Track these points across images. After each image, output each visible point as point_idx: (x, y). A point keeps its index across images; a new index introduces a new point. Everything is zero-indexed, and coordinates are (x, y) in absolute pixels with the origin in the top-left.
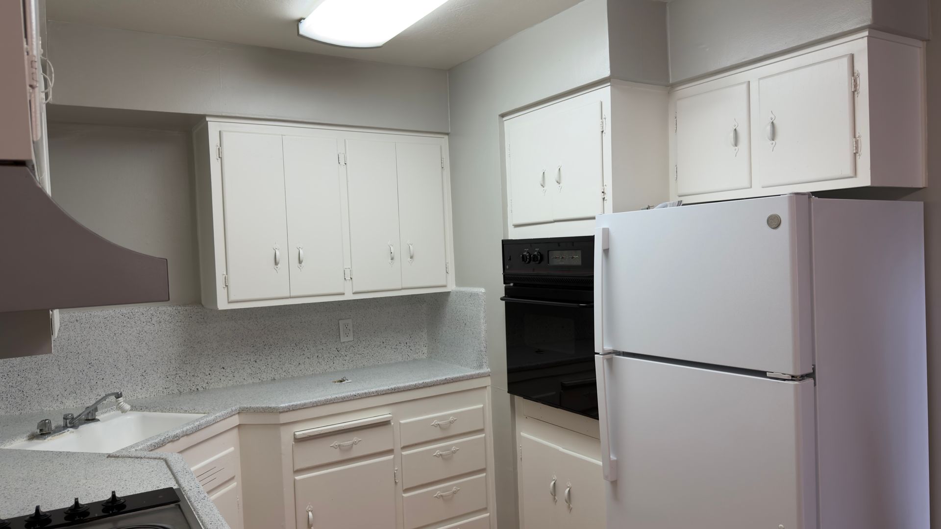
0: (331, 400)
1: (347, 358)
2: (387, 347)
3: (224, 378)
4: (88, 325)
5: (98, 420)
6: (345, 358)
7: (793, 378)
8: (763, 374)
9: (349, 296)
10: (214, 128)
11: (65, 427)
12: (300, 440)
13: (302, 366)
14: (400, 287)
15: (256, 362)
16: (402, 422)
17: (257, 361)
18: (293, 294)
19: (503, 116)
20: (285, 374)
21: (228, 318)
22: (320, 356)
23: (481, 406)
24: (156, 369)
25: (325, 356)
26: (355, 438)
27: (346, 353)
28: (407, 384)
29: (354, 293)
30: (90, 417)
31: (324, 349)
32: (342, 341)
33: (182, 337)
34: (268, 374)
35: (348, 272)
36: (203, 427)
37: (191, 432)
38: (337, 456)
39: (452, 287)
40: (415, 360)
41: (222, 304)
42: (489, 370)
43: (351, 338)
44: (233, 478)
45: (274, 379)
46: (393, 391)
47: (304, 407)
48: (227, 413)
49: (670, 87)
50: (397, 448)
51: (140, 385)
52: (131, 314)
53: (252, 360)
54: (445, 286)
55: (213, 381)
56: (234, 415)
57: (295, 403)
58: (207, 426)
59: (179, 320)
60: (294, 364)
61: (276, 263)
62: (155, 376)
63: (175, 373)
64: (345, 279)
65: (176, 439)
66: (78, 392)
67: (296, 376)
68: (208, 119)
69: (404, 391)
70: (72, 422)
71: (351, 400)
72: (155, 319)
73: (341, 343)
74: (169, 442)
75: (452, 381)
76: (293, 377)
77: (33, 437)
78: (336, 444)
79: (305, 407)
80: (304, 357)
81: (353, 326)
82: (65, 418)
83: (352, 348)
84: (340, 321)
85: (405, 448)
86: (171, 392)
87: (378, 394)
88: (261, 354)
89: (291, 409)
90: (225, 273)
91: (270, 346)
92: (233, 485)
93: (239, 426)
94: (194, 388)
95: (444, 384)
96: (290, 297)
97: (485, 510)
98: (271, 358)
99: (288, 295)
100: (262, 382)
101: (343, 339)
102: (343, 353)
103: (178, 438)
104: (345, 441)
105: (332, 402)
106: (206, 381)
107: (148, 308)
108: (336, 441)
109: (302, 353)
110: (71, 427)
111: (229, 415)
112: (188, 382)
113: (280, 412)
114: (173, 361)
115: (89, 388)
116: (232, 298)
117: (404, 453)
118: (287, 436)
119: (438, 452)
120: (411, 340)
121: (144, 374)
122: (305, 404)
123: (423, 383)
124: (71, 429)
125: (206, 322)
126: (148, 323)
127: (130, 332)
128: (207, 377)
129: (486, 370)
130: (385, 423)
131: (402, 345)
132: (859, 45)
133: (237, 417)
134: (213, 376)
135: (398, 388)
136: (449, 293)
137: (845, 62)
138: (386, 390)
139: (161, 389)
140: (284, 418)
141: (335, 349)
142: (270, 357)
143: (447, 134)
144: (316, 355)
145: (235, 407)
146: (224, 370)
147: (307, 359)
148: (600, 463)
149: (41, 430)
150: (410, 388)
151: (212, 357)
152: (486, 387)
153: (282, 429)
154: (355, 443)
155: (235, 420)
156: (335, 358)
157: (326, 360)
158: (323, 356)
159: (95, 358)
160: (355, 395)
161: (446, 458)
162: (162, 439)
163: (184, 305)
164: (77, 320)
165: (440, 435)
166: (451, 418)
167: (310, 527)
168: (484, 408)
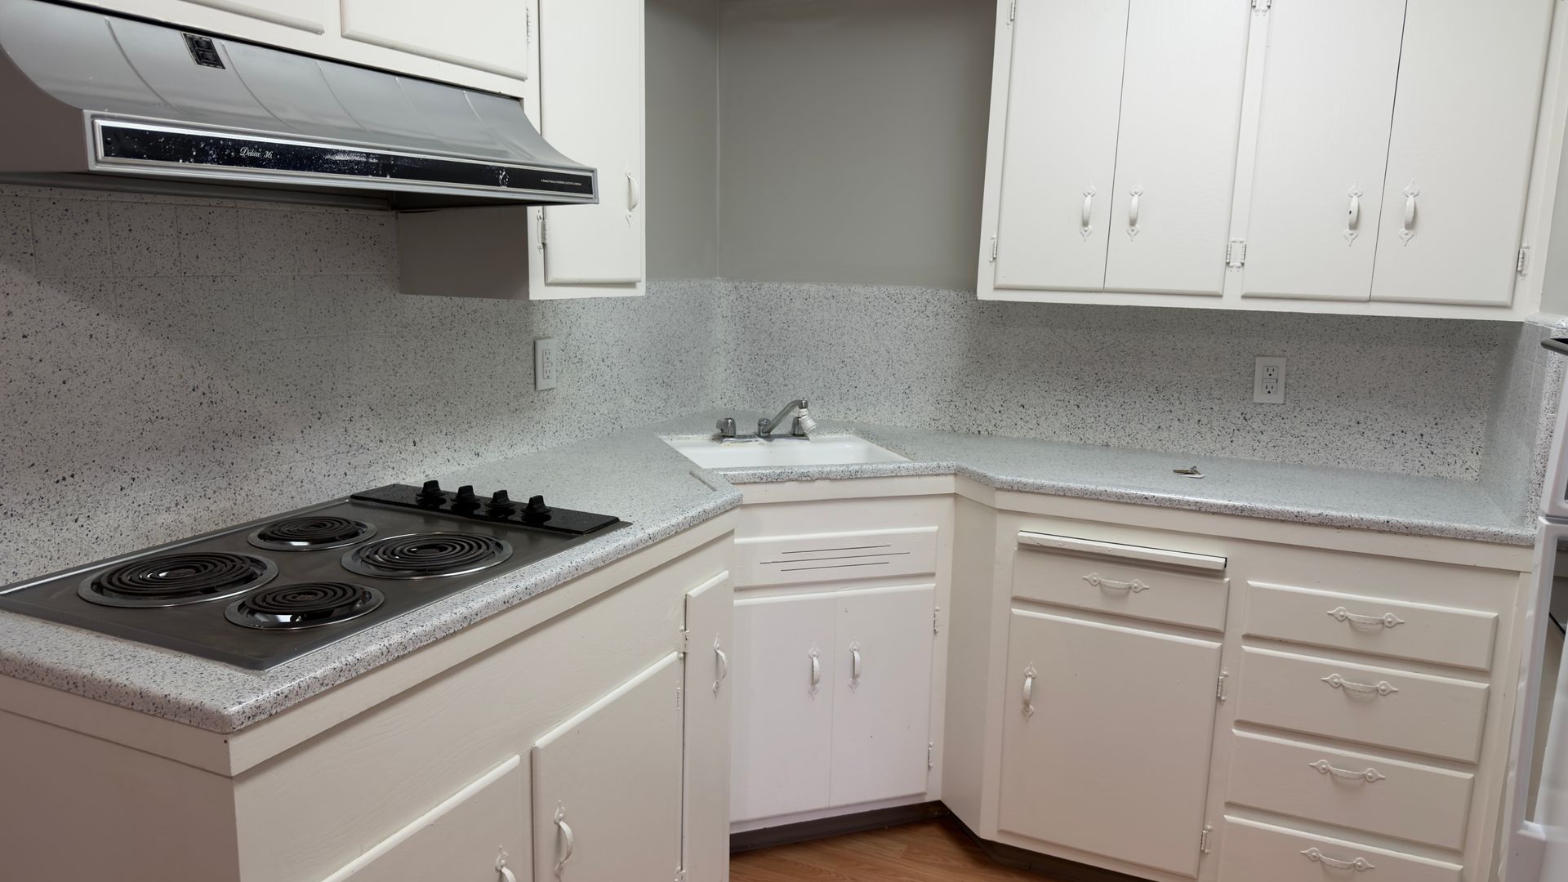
1: (1264, 438)
3: (1021, 423)
4: (845, 306)
6: (1260, 437)
9: (1232, 302)
11: (756, 435)
12: (1031, 549)
13: (1164, 434)
14: (1365, 295)
15: (1078, 407)
16: (1250, 582)
17: (1081, 405)
18: (1109, 285)
22: (1204, 420)
23: (1488, 614)
24: (923, 388)
25: (1215, 423)
26: (1137, 579)
27: (1263, 427)
29: (1245, 297)
30: (797, 431)
31: (1216, 409)
32: (1256, 399)
33: (966, 343)
35: (1237, 250)
37: (839, 477)
38: (1096, 604)
41: (985, 290)
43: (1278, 398)
44: (932, 575)
47: (1038, 491)
52: (899, 295)
53: (1072, 402)
55: (1004, 424)
60: (1149, 426)
61: (1085, 222)
63: (949, 398)
64: (1228, 264)
67: (1150, 448)
69: (1264, 519)
71: (1135, 504)
72: (930, 308)
73: (1255, 404)
78: (1095, 578)
79: (1040, 491)
80: (1171, 417)
81: (1285, 374)
82: (759, 424)
83: (1278, 420)
84: (1257, 359)
85: (1249, 638)
87: (1199, 509)
88: (1090, 396)
89: (1015, 488)
90: (995, 236)
91: (1107, 384)
92: (930, 585)
93: (955, 495)
94: (974, 429)
95: (1380, 532)
96: (1105, 291)
97: (1454, 851)
98: (1106, 406)
99: (1100, 286)
101: (1259, 397)
102: (1255, 426)
104: (1116, 579)
105: (1096, 497)
106: (993, 422)
108: (1096, 573)
109: (1167, 409)
110: (763, 438)
111: (930, 473)
112: (966, 417)
113: (998, 489)
114: (949, 380)
116: (1001, 282)
117: (1247, 648)
118: (1007, 533)
119: (1334, 677)
122: (1042, 487)
126: (921, 315)
127: (895, 324)
128: (995, 416)
130: (1208, 573)
133: (951, 479)
134: (1004, 416)
140: (1004, 500)
141: (1238, 414)
142: (1104, 404)
144: (1197, 417)
145: (953, 463)
146: (1023, 410)
147: (1176, 422)
149: (723, 430)
151: (1008, 384)
152: (1517, 573)
154: (1129, 590)
155: (948, 484)
156: (1236, 431)
158: (1210, 422)
161: (1357, 697)
162: (778, 472)
164: (833, 296)
165: (1349, 642)
166: (1387, 616)
167: (1027, 704)
168: (1497, 621)
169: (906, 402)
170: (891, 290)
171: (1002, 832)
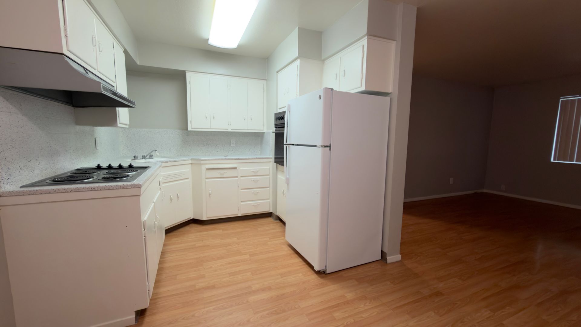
3: (194, 153)
4: (154, 133)
5: (153, 159)
7: (322, 146)
8: (315, 146)
9: (230, 130)
10: (188, 75)
11: (143, 159)
12: (208, 169)
13: (218, 152)
14: (247, 129)
16: (241, 169)
19: (278, 72)
20: (213, 154)
24: (174, 148)
26: (225, 171)
29: (231, 129)
30: (151, 157)
31: (226, 148)
33: (182, 139)
34: (208, 153)
35: (229, 122)
38: (219, 176)
39: (265, 131)
40: (255, 155)
41: (190, 129)
43: (234, 145)
44: (189, 178)
45: (209, 155)
47: (209, 160)
49: (324, 61)
50: (239, 176)
52: (166, 131)
53: (203, 149)
54: (263, 130)
57: (206, 158)
58: (179, 161)
59: (181, 134)
60: (216, 151)
61: (206, 118)
63: (179, 150)
64: (228, 124)
68: (186, 72)
69: (242, 159)
70: (144, 157)
73: (231, 146)
75: (258, 158)
77: (133, 160)
81: (235, 142)
82: (143, 156)
83: (235, 148)
84: (231, 140)
85: (241, 177)
86: (178, 155)
87: (233, 159)
89: (205, 160)
90: (190, 119)
91: (208, 145)
92: (188, 180)
93: (191, 164)
94: (185, 155)
95: (255, 159)
97: (268, 199)
98: (209, 149)
99: (210, 128)
102: (232, 150)
104: (222, 171)
107: (171, 130)
108: (219, 171)
109: (218, 148)
112: (183, 153)
113: (202, 160)
114: (179, 146)
116: (192, 127)
117: (242, 178)
118: (204, 167)
119: (253, 180)
120: (254, 148)
121: (170, 149)
123: (248, 158)
125: (189, 136)
126: (172, 134)
127: (166, 136)
128: (189, 152)
129: (271, 156)
130: (235, 168)
131: (251, 149)
132: (364, 42)
133: (190, 161)
134: (191, 152)
135: (240, 158)
136: (264, 133)
137: (361, 48)
138: (236, 158)
139: (175, 154)
140: (202, 162)
141: (229, 148)
143: (266, 80)
144: (223, 149)
146: (194, 151)
147: (220, 150)
148: (284, 178)
149: (135, 158)
150: (244, 159)
151: (191, 146)
152: (270, 161)
153: (202, 166)
154: (224, 173)
155: (190, 162)
156: (229, 151)
157: (226, 151)
160: (225, 158)
161: (255, 181)
163: (183, 130)
164: (151, 131)
165: (254, 174)
166: (258, 170)
167: (210, 195)
168: (269, 168)
171: (207, 218)
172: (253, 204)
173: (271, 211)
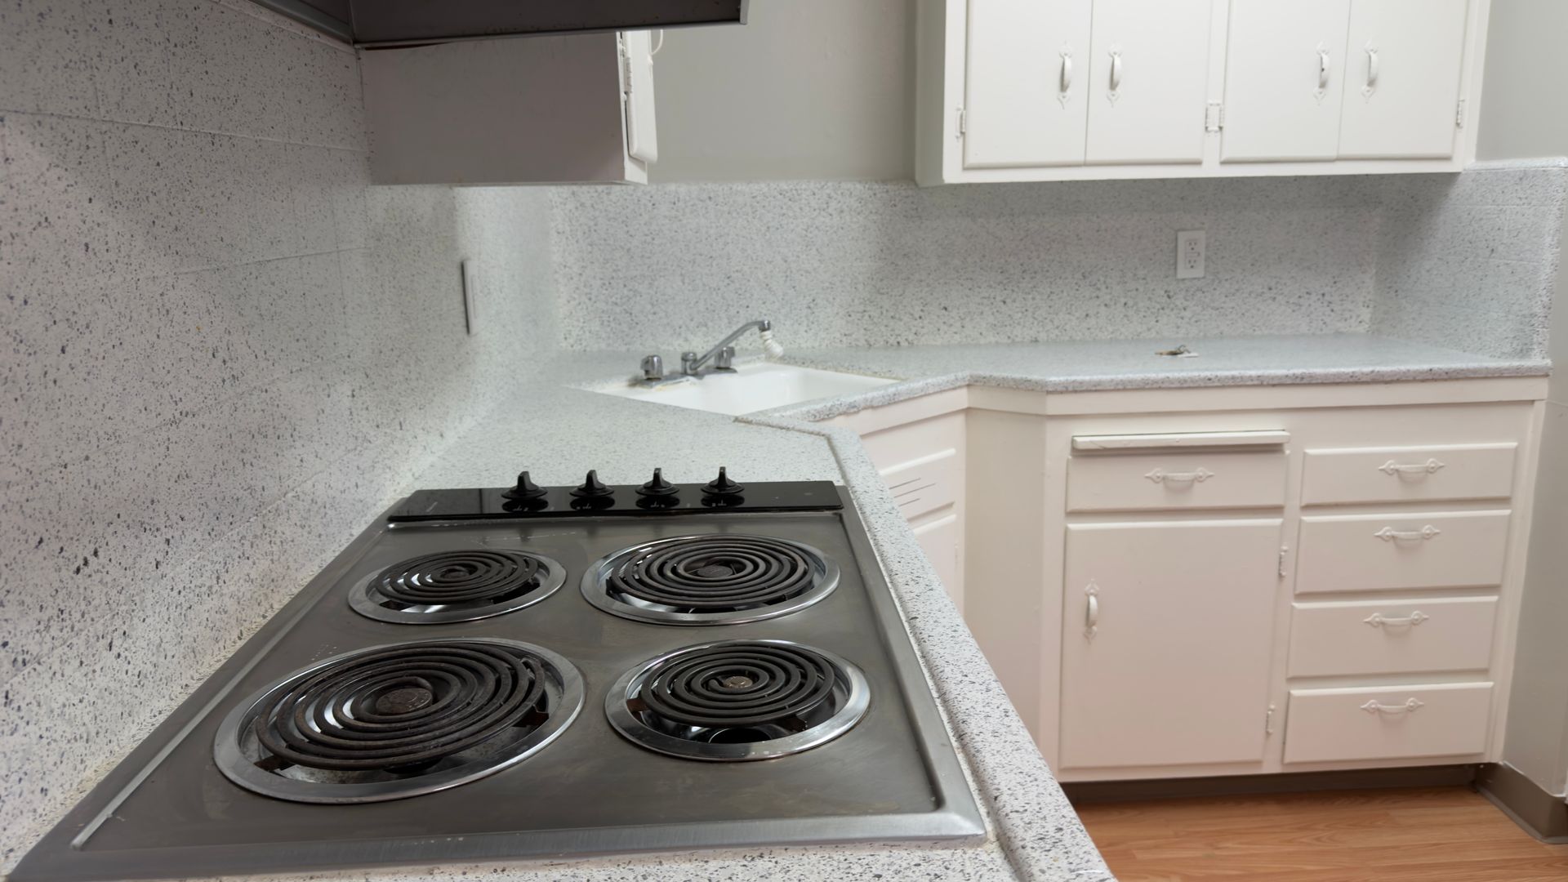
0: (1156, 382)
1: (1187, 314)
2: (1279, 298)
3: (945, 328)
4: (726, 208)
5: (735, 371)
6: (1183, 313)
9: (1211, 169)
11: (685, 374)
12: (1084, 454)
13: (1092, 321)
14: (1333, 154)
15: (1004, 302)
16: (1311, 451)
17: (1008, 301)
18: (1091, 158)
20: (1057, 332)
21: (961, 212)
22: (1130, 303)
23: (1514, 444)
24: (831, 299)
25: (1141, 305)
26: (1200, 468)
27: (1186, 303)
28: (1333, 370)
30: (723, 364)
31: (1141, 289)
32: (1180, 275)
33: (878, 243)
34: (1025, 329)
35: (1214, 113)
36: (902, 399)
37: (880, 404)
38: (1159, 501)
39: (1464, 160)
40: (1338, 334)
41: (952, 173)
42: (1548, 362)
43: (1199, 272)
44: (949, 506)
45: (1036, 341)
46: (1298, 381)
47: (1096, 389)
48: (948, 382)
50: (1293, 505)
51: (805, 324)
52: (794, 192)
53: (998, 298)
55: (925, 331)
56: (960, 387)
57: (1080, 378)
58: (910, 399)
59: (874, 211)
60: (1077, 315)
61: (1063, 87)
62: (829, 310)
63: (862, 308)
64: (1206, 128)
65: (852, 411)
66: (710, 324)
67: (1078, 338)
69: (1323, 384)
70: (693, 367)
71: (1198, 388)
72: (833, 204)
73: (1178, 281)
74: (840, 414)
75: (1446, 377)
76: (1072, 341)
77: (635, 382)
78: (1159, 475)
79: (1098, 388)
80: (1098, 303)
83: (1199, 294)
84: (1181, 234)
85: (1309, 508)
86: (853, 344)
87: (1262, 383)
88: (1016, 289)
89: (1070, 389)
90: (961, 106)
91: (1033, 275)
92: (950, 518)
93: (968, 411)
94: (892, 340)
95: (1423, 381)
96: (1086, 164)
97: (1483, 673)
98: (1033, 299)
100: (1013, 343)
101: (1182, 273)
102: (1178, 303)
103: (855, 410)
104: (1178, 471)
105: (1158, 386)
106: (914, 330)
107: (823, 183)
108: (1158, 468)
109: (1094, 295)
110: (693, 375)
111: (952, 387)
112: (883, 329)
113: (1049, 392)
114: (860, 287)
115: (726, 321)
116: (972, 160)
117: (1309, 518)
118: (1057, 442)
119: (1386, 531)
120: (1334, 289)
121: (812, 305)
122: (1099, 383)
123: (1372, 372)
124: (692, 379)
125: (920, 217)
126: (822, 212)
127: (792, 226)
128: (916, 323)
129: (1537, 361)
130: (1271, 449)
131: (1314, 297)
133: (964, 391)
134: (926, 322)
135: (1311, 376)
136: (1452, 177)
138: (1280, 378)
139: (838, 335)
140: (1055, 405)
141: (1162, 293)
142: (1030, 296)
144: (1123, 300)
145: (965, 374)
146: (946, 313)
147: (1103, 308)
149: (647, 372)
150: (1338, 381)
151: (928, 285)
152: (1533, 402)
153: (1051, 428)
154: (1199, 479)
155: (962, 398)
156: (1161, 311)
157: (1142, 314)
158: (1136, 304)
159: (737, 268)
160: (1210, 379)
161: (1404, 546)
162: (829, 405)
163: (884, 182)
164: (710, 198)
166: (1429, 462)
167: (1090, 625)
168: (1516, 451)
169: (811, 319)
170: (784, 186)
172: (1372, 703)
173: (1496, 756)
